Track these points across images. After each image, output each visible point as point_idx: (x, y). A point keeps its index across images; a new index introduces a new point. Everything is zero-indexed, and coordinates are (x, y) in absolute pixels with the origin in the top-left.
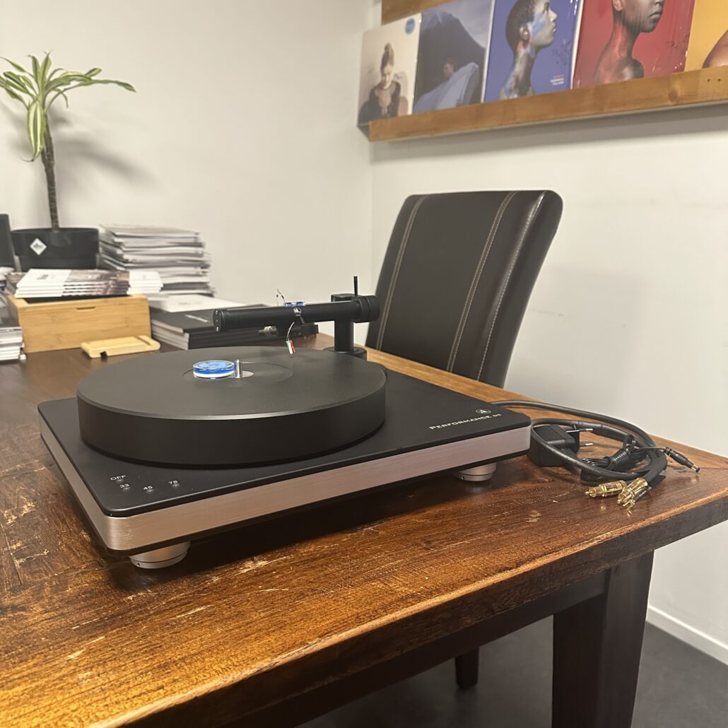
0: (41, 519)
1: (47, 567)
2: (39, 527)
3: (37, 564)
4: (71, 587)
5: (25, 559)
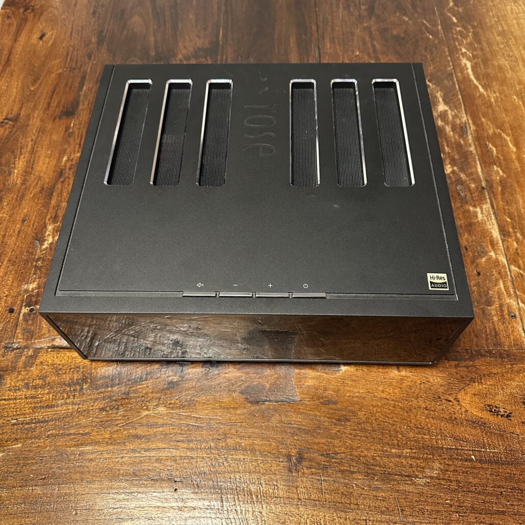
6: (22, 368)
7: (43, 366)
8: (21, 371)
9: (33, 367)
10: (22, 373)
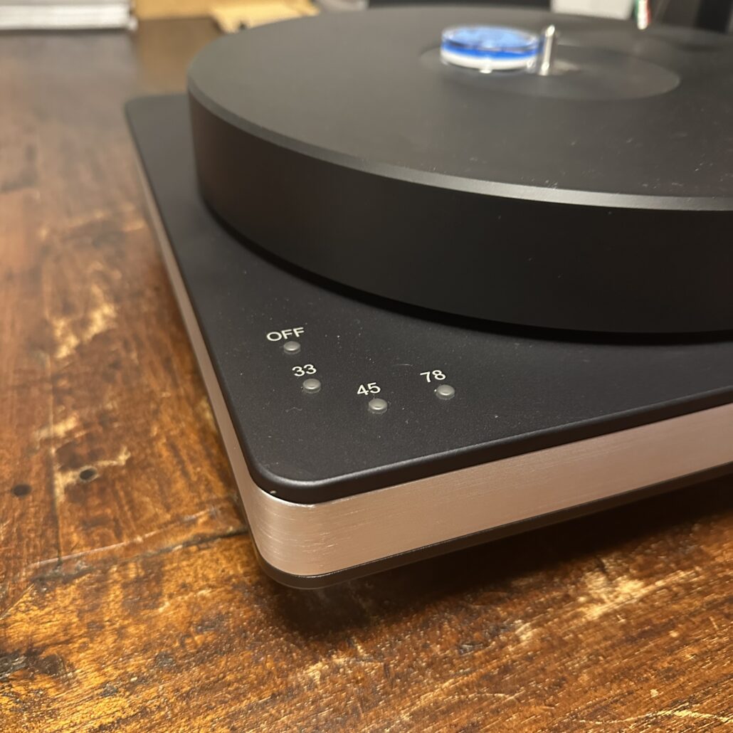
0: (123, 354)
1: (121, 507)
2: (118, 375)
3: (102, 492)
4: (171, 596)
5: (77, 473)
6: (125, 618)
7: (196, 592)
8: (123, 627)
9: (163, 603)
10: (131, 630)
